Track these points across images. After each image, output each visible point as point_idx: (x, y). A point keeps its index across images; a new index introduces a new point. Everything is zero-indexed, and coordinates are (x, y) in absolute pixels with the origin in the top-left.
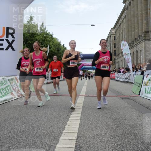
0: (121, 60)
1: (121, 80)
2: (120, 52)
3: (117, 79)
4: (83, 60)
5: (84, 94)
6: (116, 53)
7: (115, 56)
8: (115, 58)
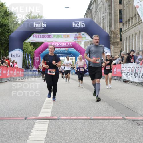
0: (134, 34)
1: (136, 80)
2: (134, 14)
3: (126, 78)
4: (47, 34)
5: (49, 115)
6: (124, 16)
7: (121, 24)
8: (121, 29)
